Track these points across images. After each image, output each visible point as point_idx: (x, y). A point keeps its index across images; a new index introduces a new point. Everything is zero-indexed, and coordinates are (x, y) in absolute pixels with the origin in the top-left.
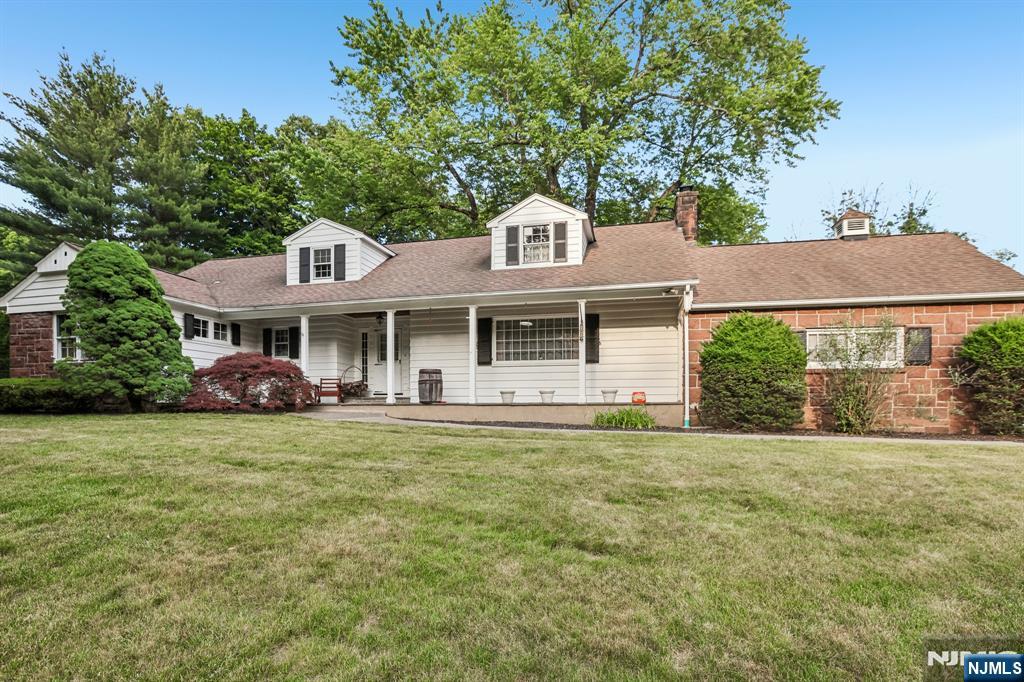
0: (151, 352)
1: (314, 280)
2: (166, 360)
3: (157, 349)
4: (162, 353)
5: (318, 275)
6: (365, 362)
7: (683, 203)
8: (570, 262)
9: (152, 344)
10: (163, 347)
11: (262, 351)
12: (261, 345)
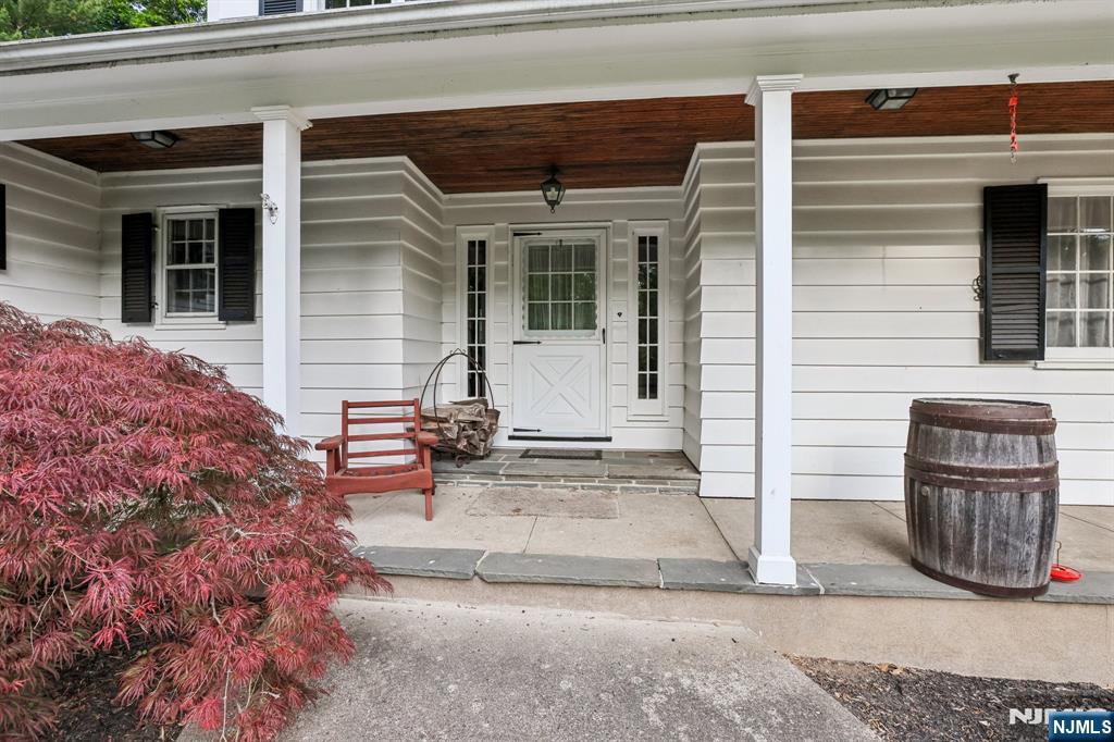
11: (119, 293)
12: (116, 272)
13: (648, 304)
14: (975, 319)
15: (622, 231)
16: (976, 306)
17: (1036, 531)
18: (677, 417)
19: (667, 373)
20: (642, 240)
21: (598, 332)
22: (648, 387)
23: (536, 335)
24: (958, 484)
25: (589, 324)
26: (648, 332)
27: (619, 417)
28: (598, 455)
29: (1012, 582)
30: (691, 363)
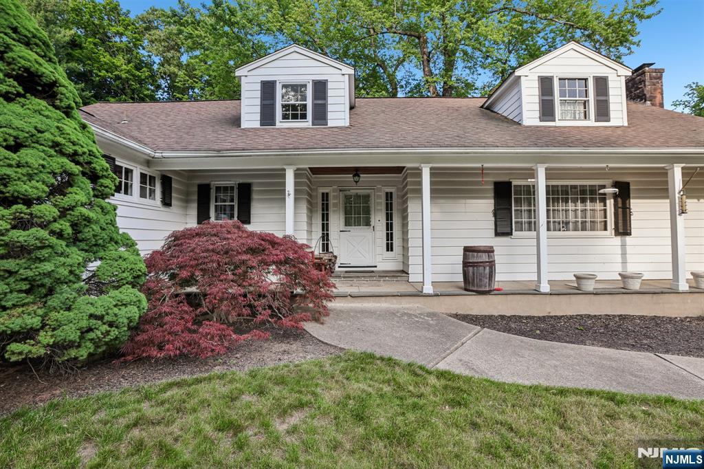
0: (60, 235)
1: (280, 123)
2: (94, 248)
3: (74, 225)
4: (87, 233)
5: (285, 117)
6: (325, 227)
7: (651, 78)
8: (613, 123)
9: (64, 212)
10: (88, 220)
11: (196, 213)
12: (195, 205)
13: (389, 217)
14: (493, 222)
15: (380, 190)
16: (493, 219)
17: (488, 276)
18: (400, 258)
19: (397, 242)
20: (387, 193)
21: (372, 227)
22: (390, 248)
23: (348, 228)
24: (471, 266)
25: (368, 224)
26: (389, 227)
27: (379, 258)
28: (373, 272)
29: (483, 289)
30: (405, 238)
